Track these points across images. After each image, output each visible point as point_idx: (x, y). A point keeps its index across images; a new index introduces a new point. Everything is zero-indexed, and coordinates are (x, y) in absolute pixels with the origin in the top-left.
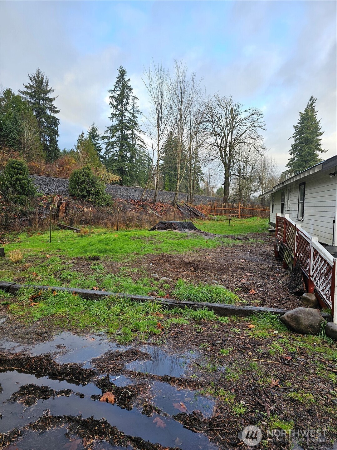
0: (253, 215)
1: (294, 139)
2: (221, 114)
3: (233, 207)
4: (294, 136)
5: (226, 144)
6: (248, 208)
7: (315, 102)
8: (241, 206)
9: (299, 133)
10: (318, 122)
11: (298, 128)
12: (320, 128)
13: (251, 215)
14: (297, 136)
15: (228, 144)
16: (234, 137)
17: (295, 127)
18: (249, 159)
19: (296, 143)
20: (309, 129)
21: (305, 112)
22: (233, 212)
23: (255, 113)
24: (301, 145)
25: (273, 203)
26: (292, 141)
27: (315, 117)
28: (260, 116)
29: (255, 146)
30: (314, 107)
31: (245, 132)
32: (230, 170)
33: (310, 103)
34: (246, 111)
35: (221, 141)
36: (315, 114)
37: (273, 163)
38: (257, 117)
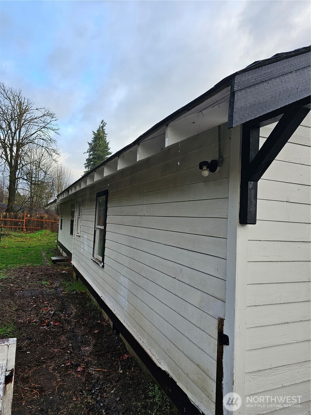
0: (41, 227)
1: (88, 154)
2: (7, 107)
3: (16, 217)
4: (88, 151)
5: (13, 142)
6: (36, 219)
7: (105, 125)
8: (26, 216)
9: (92, 150)
10: (108, 143)
11: (91, 145)
12: (109, 148)
13: (39, 228)
14: (91, 152)
15: (15, 142)
16: (22, 135)
17: (89, 144)
18: (42, 163)
19: (90, 158)
20: (101, 148)
21: (98, 132)
22: (16, 224)
23: (48, 114)
24: (94, 160)
25: (61, 217)
26: (87, 156)
27: (106, 139)
28: (54, 119)
29: (47, 149)
30: (104, 129)
31: (36, 132)
32: (17, 173)
33: (101, 125)
34: (37, 109)
35: (5, 137)
36: (106, 136)
37: (69, 172)
38: (50, 119)
